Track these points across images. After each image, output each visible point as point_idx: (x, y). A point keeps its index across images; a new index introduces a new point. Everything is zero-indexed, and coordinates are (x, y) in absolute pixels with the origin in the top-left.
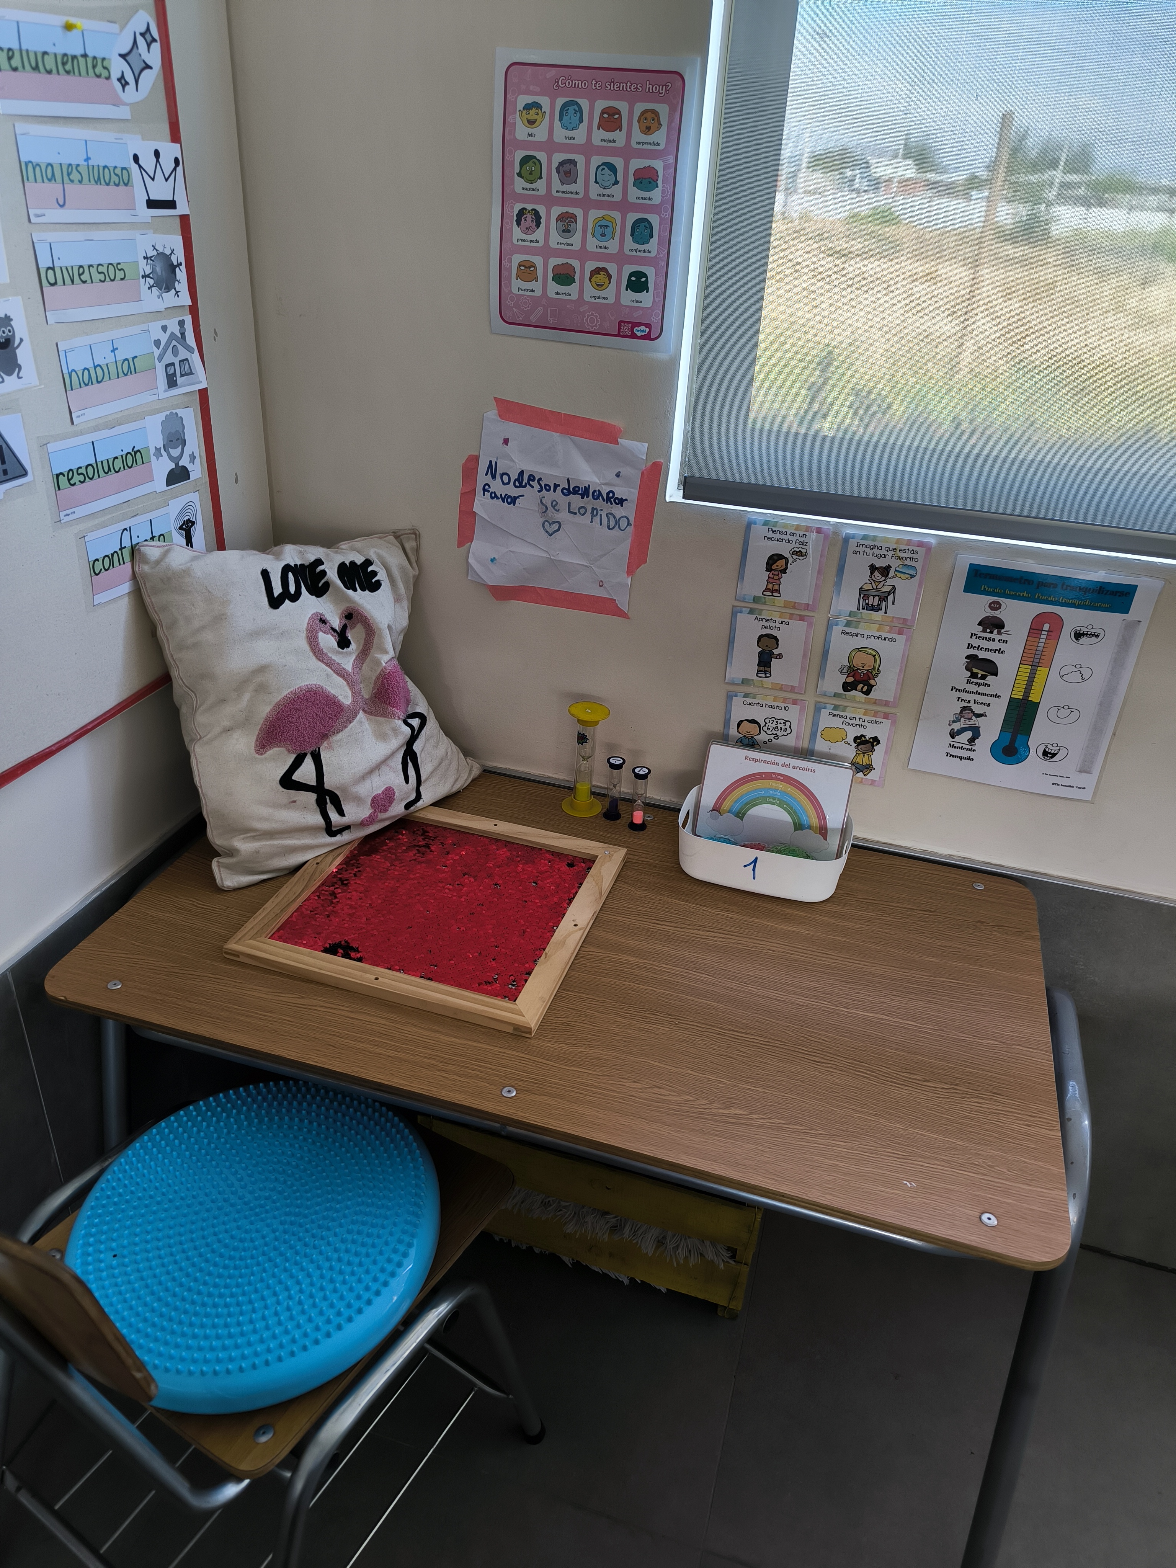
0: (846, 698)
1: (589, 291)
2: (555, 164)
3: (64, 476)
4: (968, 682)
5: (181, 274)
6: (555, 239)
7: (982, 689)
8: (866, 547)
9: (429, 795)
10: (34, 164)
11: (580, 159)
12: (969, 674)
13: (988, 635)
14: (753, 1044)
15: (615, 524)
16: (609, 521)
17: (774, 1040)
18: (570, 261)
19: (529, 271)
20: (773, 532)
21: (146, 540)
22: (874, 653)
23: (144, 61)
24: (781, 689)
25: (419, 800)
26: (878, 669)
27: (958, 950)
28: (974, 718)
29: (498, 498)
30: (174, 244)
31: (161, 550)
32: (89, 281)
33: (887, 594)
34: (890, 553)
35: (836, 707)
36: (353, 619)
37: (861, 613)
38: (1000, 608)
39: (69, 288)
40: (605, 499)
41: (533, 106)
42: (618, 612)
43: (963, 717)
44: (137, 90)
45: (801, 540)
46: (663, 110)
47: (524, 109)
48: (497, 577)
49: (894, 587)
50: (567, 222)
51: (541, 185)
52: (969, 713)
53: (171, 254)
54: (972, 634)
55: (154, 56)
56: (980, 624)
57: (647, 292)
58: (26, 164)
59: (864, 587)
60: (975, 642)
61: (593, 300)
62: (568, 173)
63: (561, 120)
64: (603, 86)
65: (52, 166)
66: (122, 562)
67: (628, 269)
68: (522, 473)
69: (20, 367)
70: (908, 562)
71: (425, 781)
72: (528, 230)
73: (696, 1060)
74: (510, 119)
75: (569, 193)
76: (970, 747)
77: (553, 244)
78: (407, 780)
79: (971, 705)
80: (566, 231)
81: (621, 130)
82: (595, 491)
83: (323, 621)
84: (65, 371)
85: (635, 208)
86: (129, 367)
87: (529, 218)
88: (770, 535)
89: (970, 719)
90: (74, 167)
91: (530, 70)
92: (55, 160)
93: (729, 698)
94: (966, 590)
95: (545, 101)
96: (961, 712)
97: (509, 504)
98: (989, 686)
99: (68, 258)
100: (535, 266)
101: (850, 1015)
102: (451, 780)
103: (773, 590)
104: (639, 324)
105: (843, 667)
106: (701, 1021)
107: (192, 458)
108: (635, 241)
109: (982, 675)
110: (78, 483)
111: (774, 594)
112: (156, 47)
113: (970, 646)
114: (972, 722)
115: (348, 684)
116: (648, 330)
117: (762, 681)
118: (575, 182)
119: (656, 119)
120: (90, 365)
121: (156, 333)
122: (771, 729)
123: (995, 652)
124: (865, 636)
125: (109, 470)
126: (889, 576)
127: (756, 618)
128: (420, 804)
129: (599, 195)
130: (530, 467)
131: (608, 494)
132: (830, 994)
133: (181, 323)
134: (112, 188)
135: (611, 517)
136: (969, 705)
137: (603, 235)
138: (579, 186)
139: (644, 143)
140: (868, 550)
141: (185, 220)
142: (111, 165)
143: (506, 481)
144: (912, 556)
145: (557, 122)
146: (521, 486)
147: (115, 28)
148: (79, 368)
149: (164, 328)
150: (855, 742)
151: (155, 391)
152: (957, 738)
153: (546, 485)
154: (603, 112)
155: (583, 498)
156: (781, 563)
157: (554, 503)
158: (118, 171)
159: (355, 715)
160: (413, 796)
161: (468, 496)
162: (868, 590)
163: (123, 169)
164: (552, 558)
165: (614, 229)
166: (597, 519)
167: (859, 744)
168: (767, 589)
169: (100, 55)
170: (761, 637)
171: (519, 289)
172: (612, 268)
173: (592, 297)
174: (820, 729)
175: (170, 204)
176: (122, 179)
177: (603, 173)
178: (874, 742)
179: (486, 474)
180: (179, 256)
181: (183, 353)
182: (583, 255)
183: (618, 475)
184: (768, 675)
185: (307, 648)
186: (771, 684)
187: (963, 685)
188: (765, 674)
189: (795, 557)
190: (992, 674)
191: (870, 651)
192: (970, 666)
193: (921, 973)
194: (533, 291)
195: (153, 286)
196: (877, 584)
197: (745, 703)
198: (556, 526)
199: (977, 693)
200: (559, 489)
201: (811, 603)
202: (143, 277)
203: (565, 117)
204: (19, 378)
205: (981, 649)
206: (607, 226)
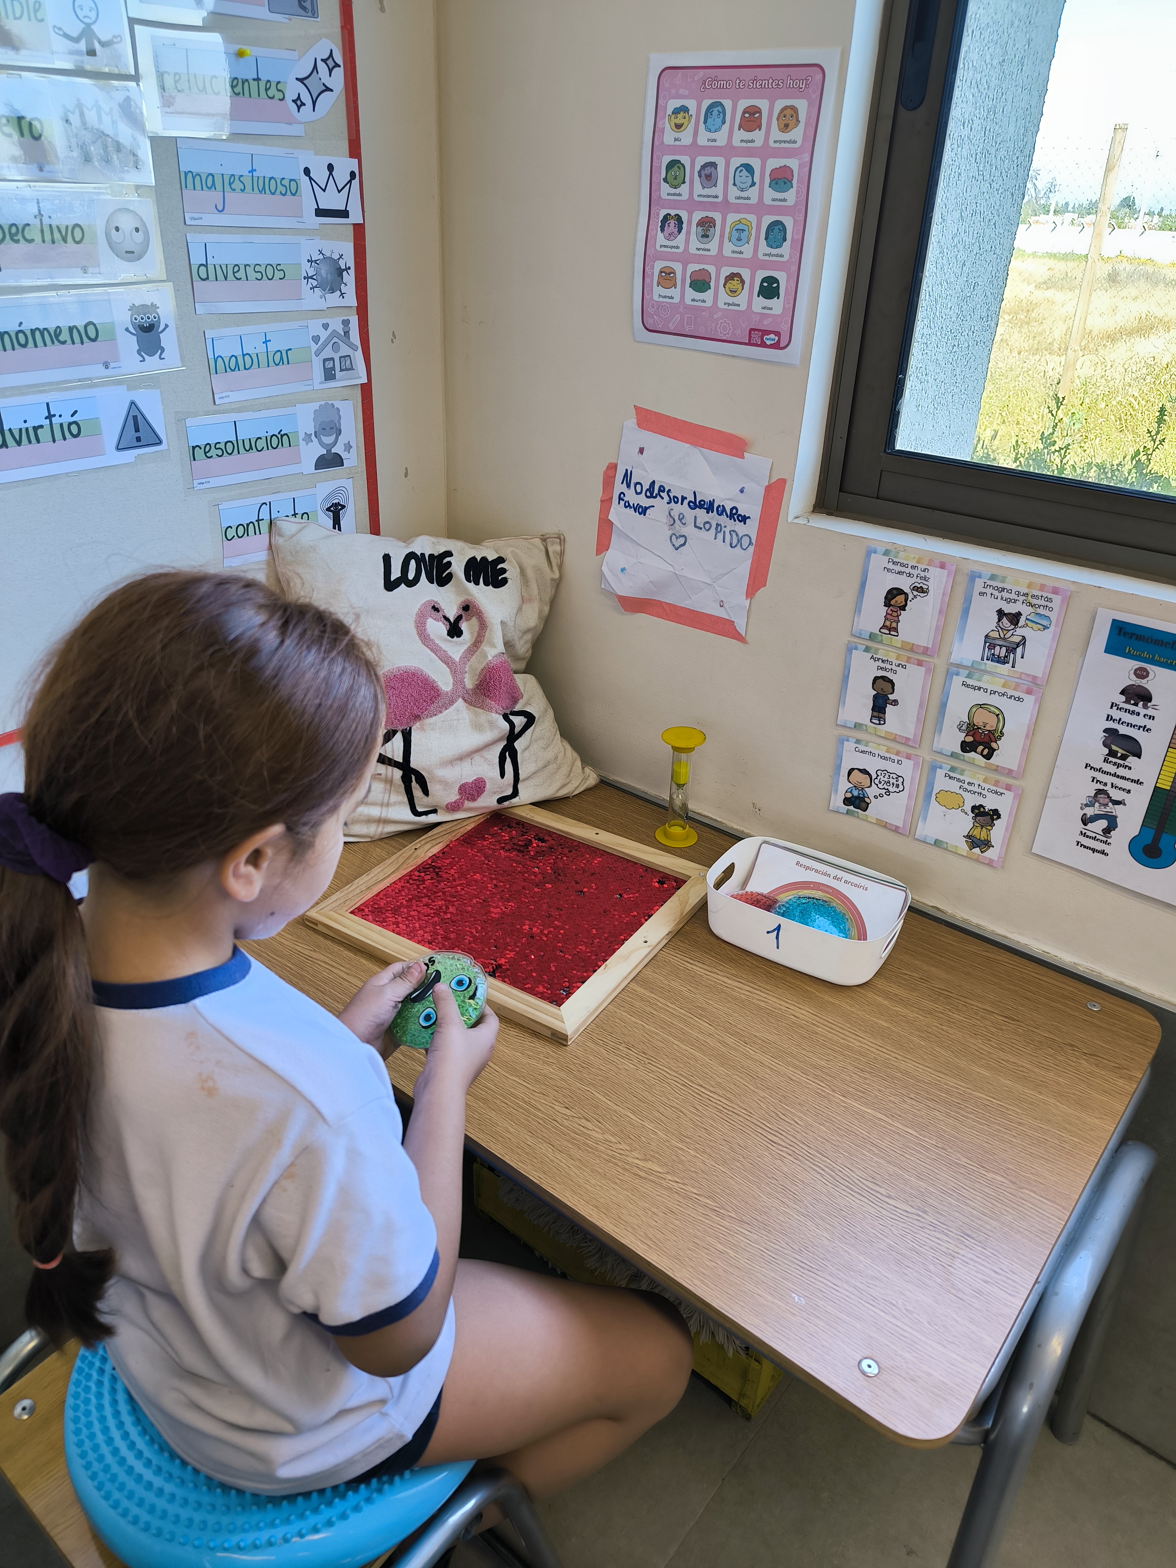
0: (964, 760)
1: (724, 297)
2: (697, 168)
3: (201, 448)
4: (1106, 760)
5: (350, 278)
6: (695, 244)
7: (1121, 771)
8: (994, 588)
9: (528, 793)
10: (194, 174)
11: (720, 161)
12: (1106, 751)
13: (1132, 708)
14: (714, 1105)
15: (737, 543)
16: (731, 539)
17: (741, 1107)
18: (706, 267)
19: (669, 278)
20: (893, 563)
21: (288, 516)
22: (998, 712)
23: (324, 84)
24: (894, 740)
25: (515, 797)
26: (1001, 731)
27: (1022, 1069)
28: (1110, 804)
29: (631, 508)
30: (346, 251)
31: (299, 526)
32: (244, 278)
33: (1016, 646)
34: (1021, 598)
35: (953, 769)
36: (469, 611)
37: (985, 664)
38: (1147, 676)
39: (222, 283)
40: (729, 514)
41: (681, 110)
42: (736, 636)
43: (1098, 801)
44: (314, 111)
45: (923, 574)
46: (802, 105)
47: (673, 113)
48: (626, 588)
49: (1024, 638)
50: (706, 224)
51: (684, 189)
52: (1105, 798)
53: (339, 259)
54: (1113, 703)
55: (338, 80)
56: (1122, 693)
57: (778, 298)
58: (186, 174)
59: (990, 634)
60: (1116, 714)
61: (726, 307)
62: (708, 177)
63: (705, 122)
64: (747, 85)
65: (213, 176)
66: (258, 531)
67: (761, 274)
68: (653, 483)
69: (163, 350)
70: (1041, 611)
71: (524, 780)
72: (670, 236)
73: (642, 1104)
74: (659, 125)
75: (709, 196)
76: (1105, 839)
77: (692, 250)
78: (502, 775)
79: (1108, 788)
80: (705, 236)
81: (760, 130)
82: (719, 506)
83: (436, 609)
84: (211, 356)
85: (771, 210)
86: (282, 358)
87: (672, 224)
88: (891, 566)
89: (1106, 805)
90: (237, 178)
91: (680, 74)
92: (216, 170)
93: (841, 741)
94: (1107, 651)
95: (691, 104)
96: (1096, 795)
97: (640, 514)
98: (1130, 768)
99: (221, 256)
100: (674, 273)
101: (843, 1104)
102: (558, 784)
103: (891, 627)
104: (768, 332)
105: (962, 723)
106: (673, 1068)
107: (348, 447)
108: (770, 245)
109: (1122, 754)
110: (214, 456)
111: (892, 633)
112: (339, 73)
113: (1109, 718)
114: (1108, 809)
115: (451, 671)
116: (777, 338)
117: (875, 728)
118: (715, 185)
119: (795, 115)
120: (238, 353)
121: (315, 327)
122: (883, 782)
123: (1139, 729)
124: (989, 692)
125: (251, 448)
126: (1019, 625)
127: (872, 657)
128: (515, 801)
129: (738, 198)
130: (661, 479)
131: (731, 510)
132: (834, 1077)
133: (346, 323)
134: (278, 197)
135: (734, 534)
136: (1105, 788)
137: (739, 240)
138: (718, 190)
139: (781, 142)
140: (996, 593)
141: (359, 230)
142: (278, 176)
143: (639, 490)
144: (1046, 603)
145: (702, 126)
146: (652, 497)
147: (294, 55)
148: (226, 354)
149: (326, 326)
150: (972, 811)
151: (310, 382)
152: (1090, 826)
153: (674, 497)
154: (744, 112)
155: (708, 513)
156: (900, 599)
157: (681, 516)
158: (285, 182)
159: (452, 702)
160: (509, 792)
161: (606, 503)
162: (995, 639)
163: (291, 180)
164: (677, 572)
165: (750, 233)
166: (720, 536)
167: (977, 815)
168: (884, 627)
169: (274, 79)
170: (876, 679)
171: (660, 296)
172: (746, 274)
173: (725, 304)
174: (935, 791)
175: (344, 214)
176: (290, 189)
177: (741, 175)
178: (994, 815)
179: (622, 483)
180: (349, 260)
181: (345, 350)
182: (720, 260)
183: (742, 491)
184: (882, 722)
185: (414, 631)
186: (884, 733)
187: (1099, 763)
188: (879, 721)
189: (915, 593)
190: (1134, 755)
191: (993, 709)
192: (1109, 742)
193: (958, 1082)
194: (672, 298)
195: (316, 287)
196: (1005, 632)
197: (857, 749)
198: (682, 540)
199: (1115, 775)
200: (686, 502)
201: (930, 646)
202: (305, 278)
203: (709, 120)
204: (161, 358)
205: (1122, 723)
206: (743, 230)
